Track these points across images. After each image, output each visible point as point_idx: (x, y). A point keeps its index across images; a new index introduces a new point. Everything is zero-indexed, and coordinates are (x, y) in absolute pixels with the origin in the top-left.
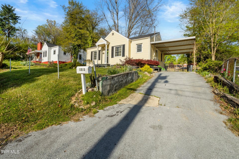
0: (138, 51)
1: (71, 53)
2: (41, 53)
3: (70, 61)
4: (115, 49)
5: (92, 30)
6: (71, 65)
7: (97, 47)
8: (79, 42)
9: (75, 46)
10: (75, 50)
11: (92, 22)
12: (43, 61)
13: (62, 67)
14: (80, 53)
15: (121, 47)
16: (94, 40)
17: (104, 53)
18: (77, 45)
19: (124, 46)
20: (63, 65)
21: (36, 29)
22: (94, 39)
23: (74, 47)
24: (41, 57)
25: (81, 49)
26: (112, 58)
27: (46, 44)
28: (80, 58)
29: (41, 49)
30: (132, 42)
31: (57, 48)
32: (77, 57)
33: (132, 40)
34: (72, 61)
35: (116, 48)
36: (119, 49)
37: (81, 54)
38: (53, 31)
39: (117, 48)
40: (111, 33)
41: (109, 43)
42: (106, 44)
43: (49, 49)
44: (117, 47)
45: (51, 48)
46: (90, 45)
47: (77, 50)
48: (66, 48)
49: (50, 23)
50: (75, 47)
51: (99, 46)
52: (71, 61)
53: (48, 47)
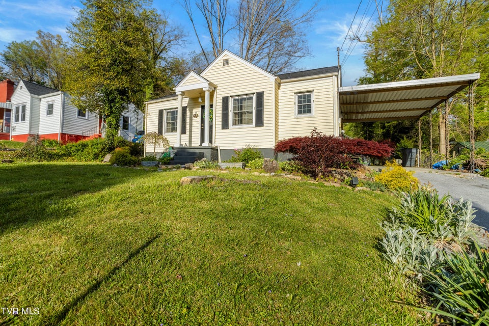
0: (300, 112)
1: (101, 112)
2: (9, 111)
3: (98, 133)
4: (234, 104)
5: (153, 61)
6: (98, 148)
7: (180, 97)
8: (124, 82)
9: (111, 93)
10: (112, 105)
11: (154, 42)
12: (13, 133)
13: (71, 153)
14: (125, 113)
15: (251, 98)
16: (157, 85)
17: (196, 116)
18: (117, 90)
19: (260, 96)
20: (74, 148)
21: (7, 50)
22: (156, 81)
23: (107, 95)
24: (8, 120)
25: (129, 102)
26: (223, 128)
27: (24, 87)
28: (126, 127)
29: (9, 99)
30: (281, 87)
31: (57, 99)
32: (117, 125)
33: (282, 81)
34: (104, 135)
35: (234, 100)
36: (245, 104)
37: (127, 115)
38: (55, 59)
39: (240, 101)
40: (221, 59)
41: (215, 88)
42: (208, 88)
43: (34, 100)
44: (238, 100)
45: (40, 97)
46: (148, 95)
47: (117, 105)
48: (84, 98)
49: (47, 39)
50: (110, 97)
51: (183, 93)
52: (100, 132)
53: (30, 93)
